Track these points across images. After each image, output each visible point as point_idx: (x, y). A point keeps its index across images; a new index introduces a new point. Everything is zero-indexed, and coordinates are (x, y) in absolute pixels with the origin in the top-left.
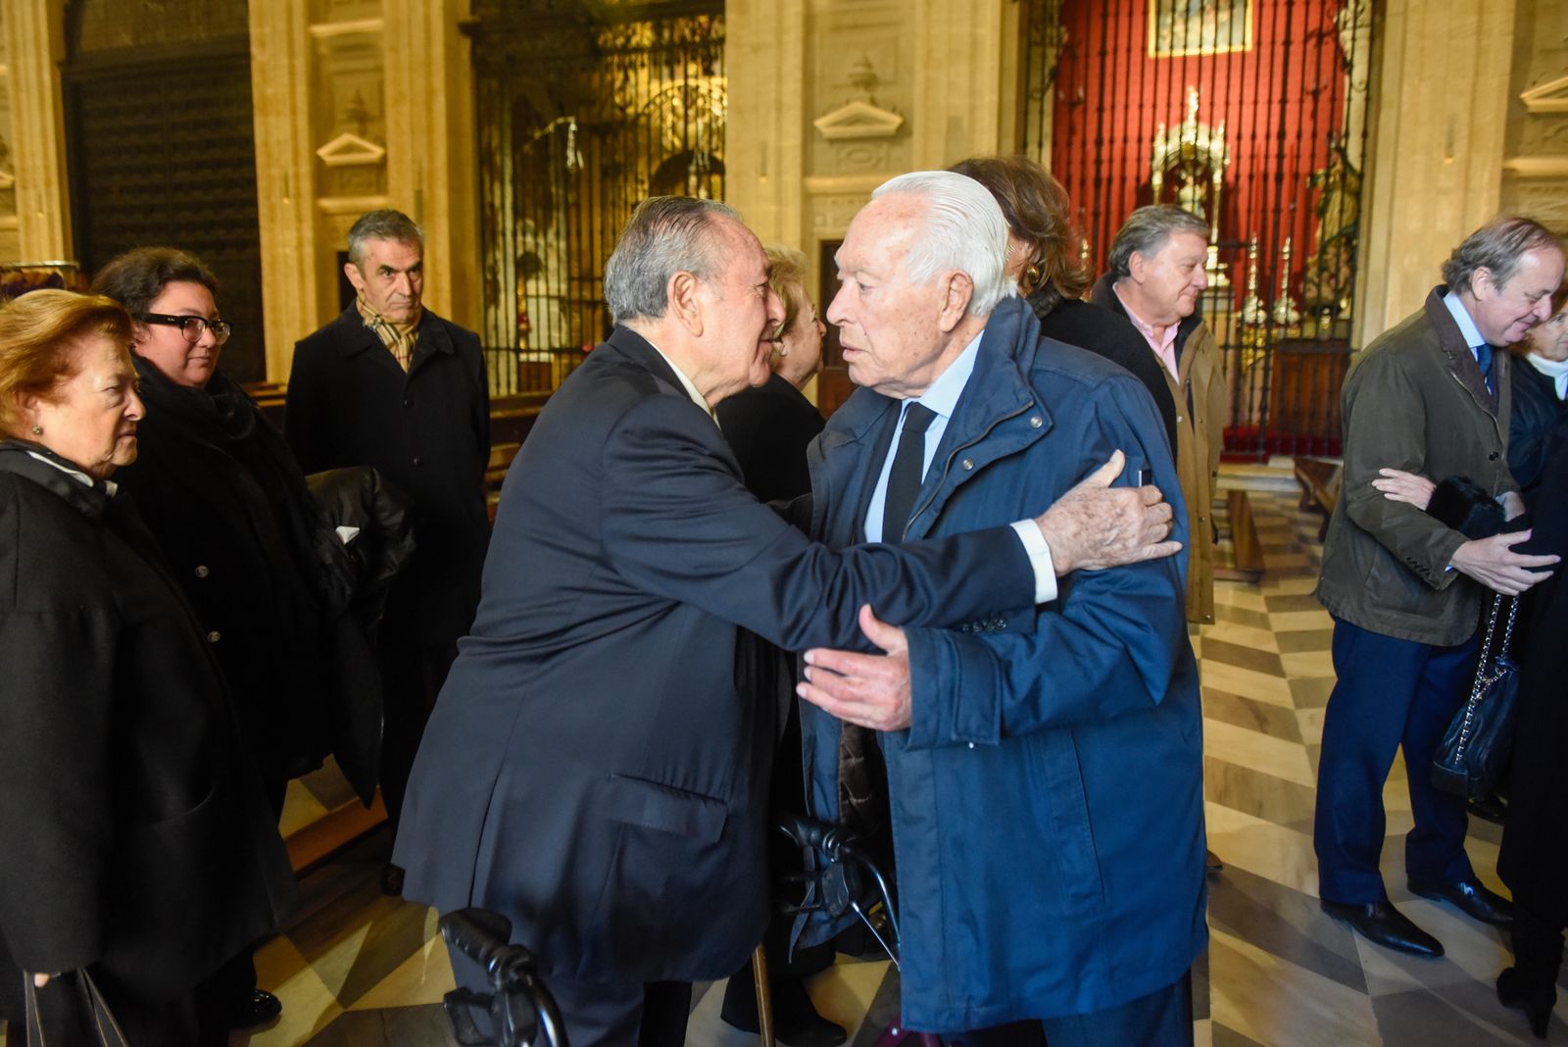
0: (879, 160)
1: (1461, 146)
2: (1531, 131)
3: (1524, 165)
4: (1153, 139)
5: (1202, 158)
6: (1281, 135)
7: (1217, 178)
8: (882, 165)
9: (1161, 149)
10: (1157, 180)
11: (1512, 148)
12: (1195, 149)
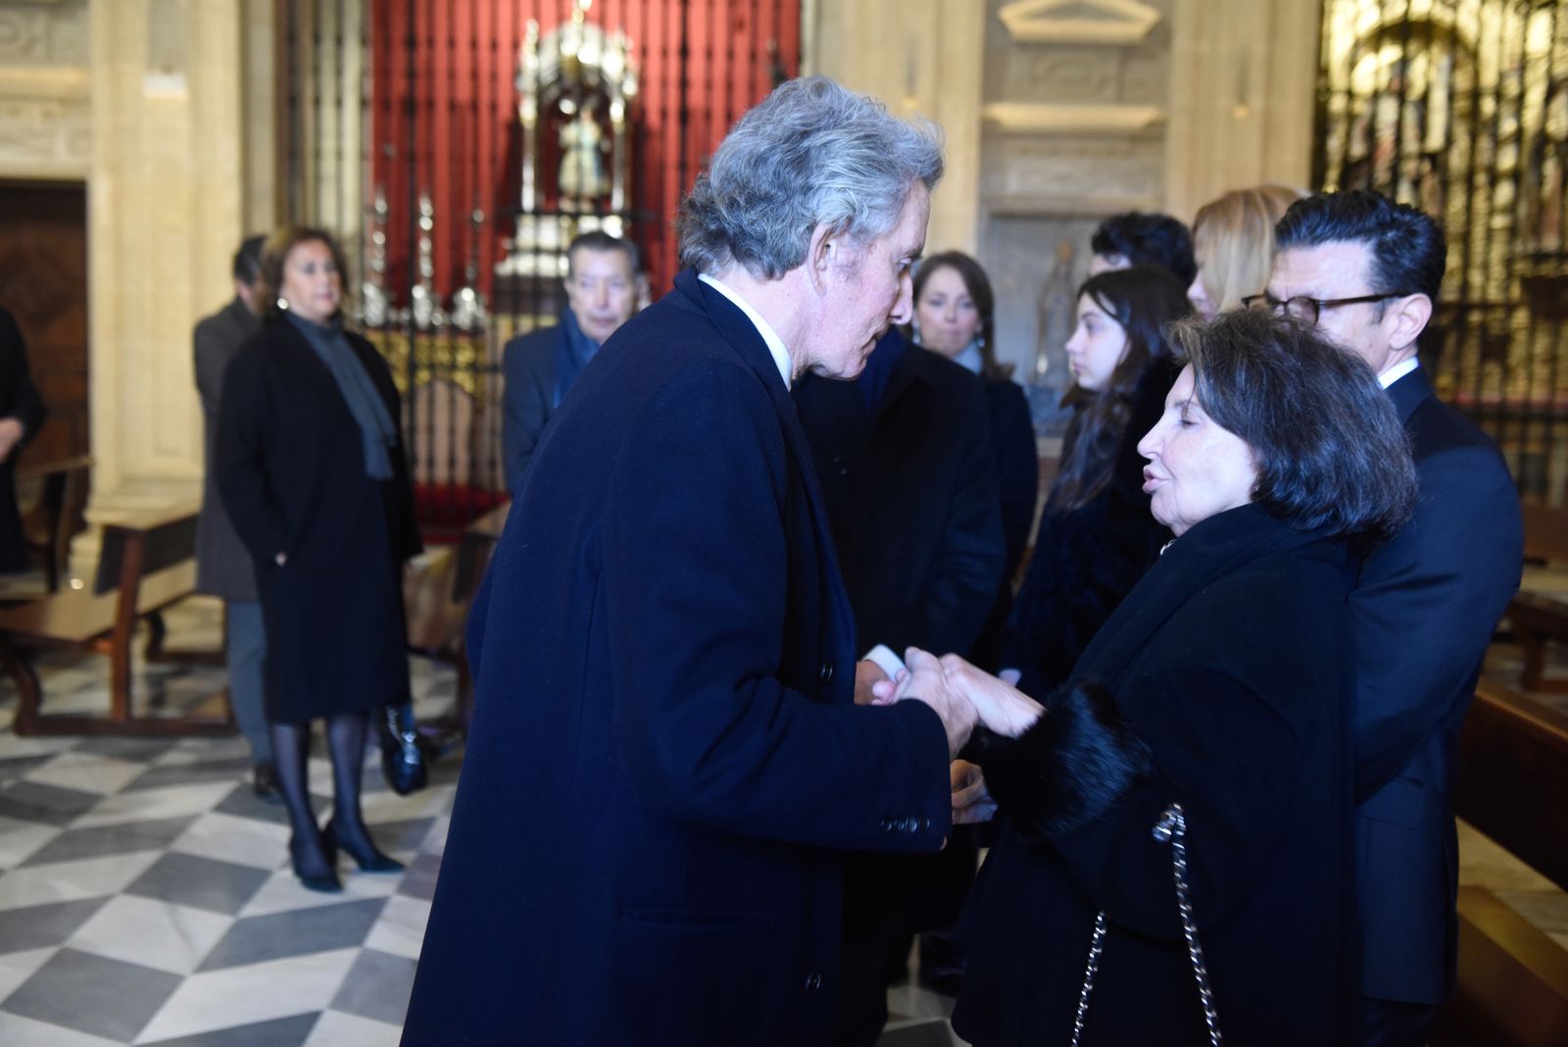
0: (32, 43)
1: (925, 81)
2: (1017, 67)
3: (1011, 114)
4: (516, 45)
5: (592, 80)
6: (684, 52)
7: (617, 112)
8: (39, 50)
9: (530, 62)
10: (528, 112)
11: (992, 89)
12: (578, 66)
